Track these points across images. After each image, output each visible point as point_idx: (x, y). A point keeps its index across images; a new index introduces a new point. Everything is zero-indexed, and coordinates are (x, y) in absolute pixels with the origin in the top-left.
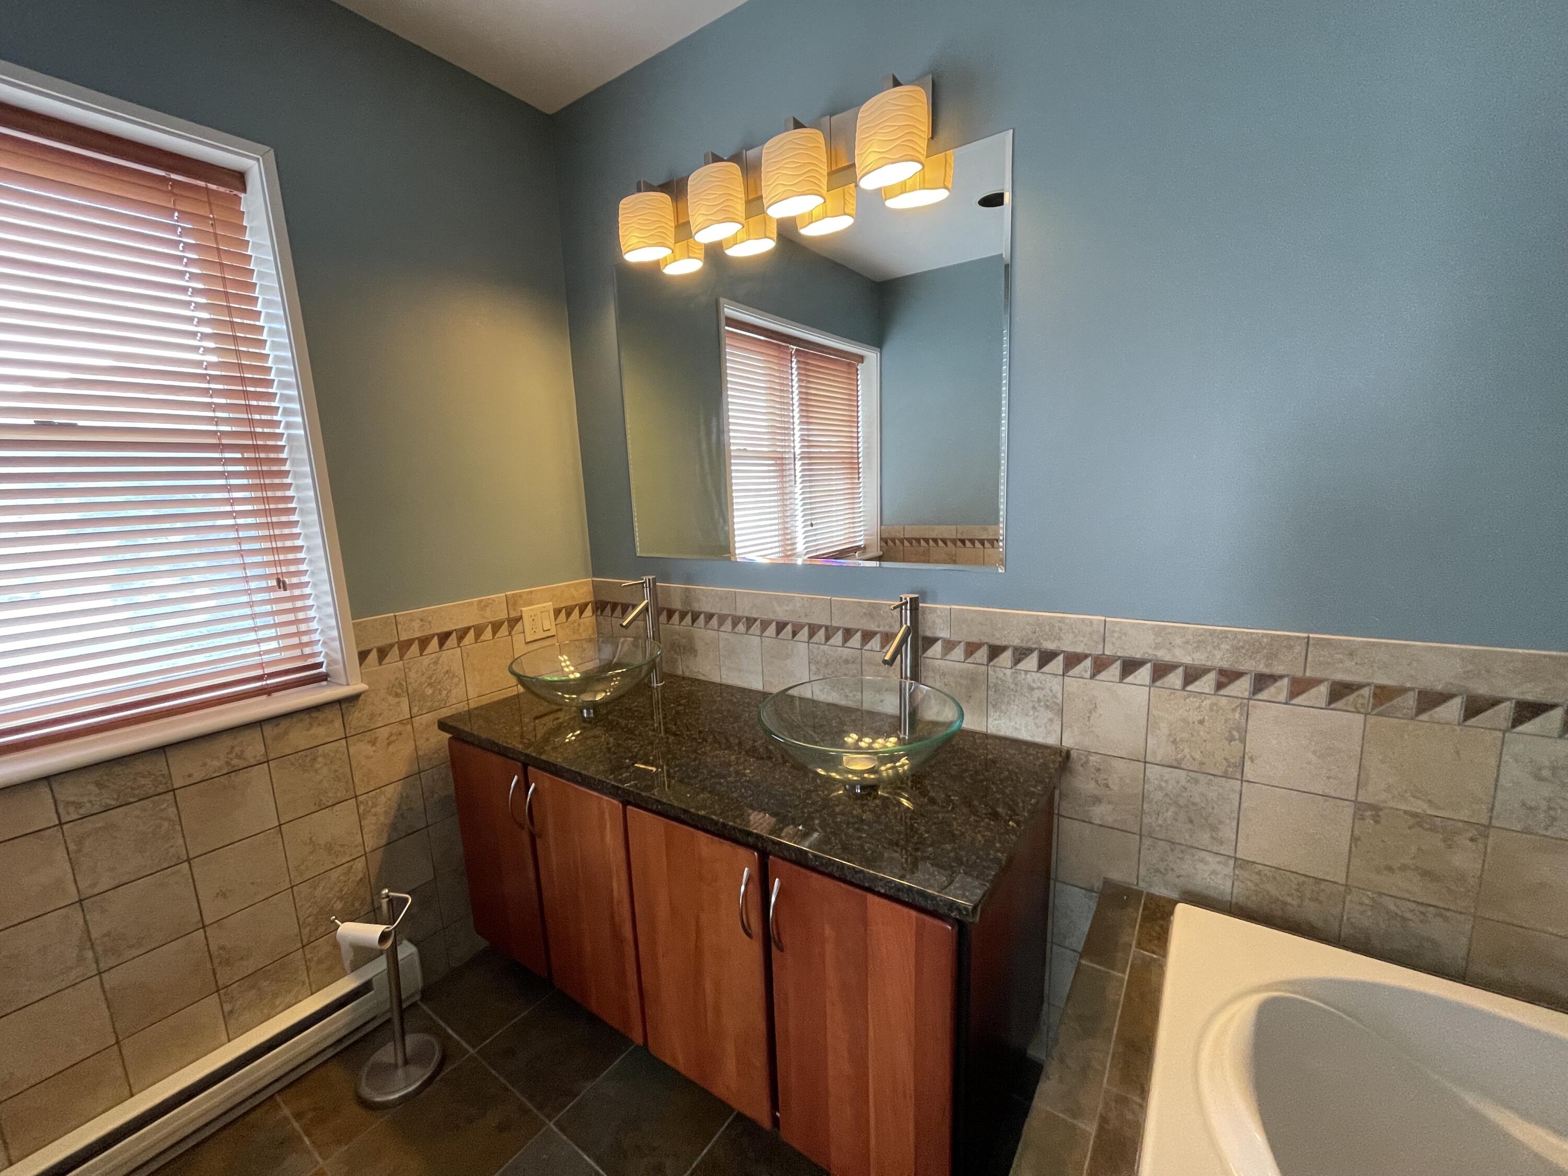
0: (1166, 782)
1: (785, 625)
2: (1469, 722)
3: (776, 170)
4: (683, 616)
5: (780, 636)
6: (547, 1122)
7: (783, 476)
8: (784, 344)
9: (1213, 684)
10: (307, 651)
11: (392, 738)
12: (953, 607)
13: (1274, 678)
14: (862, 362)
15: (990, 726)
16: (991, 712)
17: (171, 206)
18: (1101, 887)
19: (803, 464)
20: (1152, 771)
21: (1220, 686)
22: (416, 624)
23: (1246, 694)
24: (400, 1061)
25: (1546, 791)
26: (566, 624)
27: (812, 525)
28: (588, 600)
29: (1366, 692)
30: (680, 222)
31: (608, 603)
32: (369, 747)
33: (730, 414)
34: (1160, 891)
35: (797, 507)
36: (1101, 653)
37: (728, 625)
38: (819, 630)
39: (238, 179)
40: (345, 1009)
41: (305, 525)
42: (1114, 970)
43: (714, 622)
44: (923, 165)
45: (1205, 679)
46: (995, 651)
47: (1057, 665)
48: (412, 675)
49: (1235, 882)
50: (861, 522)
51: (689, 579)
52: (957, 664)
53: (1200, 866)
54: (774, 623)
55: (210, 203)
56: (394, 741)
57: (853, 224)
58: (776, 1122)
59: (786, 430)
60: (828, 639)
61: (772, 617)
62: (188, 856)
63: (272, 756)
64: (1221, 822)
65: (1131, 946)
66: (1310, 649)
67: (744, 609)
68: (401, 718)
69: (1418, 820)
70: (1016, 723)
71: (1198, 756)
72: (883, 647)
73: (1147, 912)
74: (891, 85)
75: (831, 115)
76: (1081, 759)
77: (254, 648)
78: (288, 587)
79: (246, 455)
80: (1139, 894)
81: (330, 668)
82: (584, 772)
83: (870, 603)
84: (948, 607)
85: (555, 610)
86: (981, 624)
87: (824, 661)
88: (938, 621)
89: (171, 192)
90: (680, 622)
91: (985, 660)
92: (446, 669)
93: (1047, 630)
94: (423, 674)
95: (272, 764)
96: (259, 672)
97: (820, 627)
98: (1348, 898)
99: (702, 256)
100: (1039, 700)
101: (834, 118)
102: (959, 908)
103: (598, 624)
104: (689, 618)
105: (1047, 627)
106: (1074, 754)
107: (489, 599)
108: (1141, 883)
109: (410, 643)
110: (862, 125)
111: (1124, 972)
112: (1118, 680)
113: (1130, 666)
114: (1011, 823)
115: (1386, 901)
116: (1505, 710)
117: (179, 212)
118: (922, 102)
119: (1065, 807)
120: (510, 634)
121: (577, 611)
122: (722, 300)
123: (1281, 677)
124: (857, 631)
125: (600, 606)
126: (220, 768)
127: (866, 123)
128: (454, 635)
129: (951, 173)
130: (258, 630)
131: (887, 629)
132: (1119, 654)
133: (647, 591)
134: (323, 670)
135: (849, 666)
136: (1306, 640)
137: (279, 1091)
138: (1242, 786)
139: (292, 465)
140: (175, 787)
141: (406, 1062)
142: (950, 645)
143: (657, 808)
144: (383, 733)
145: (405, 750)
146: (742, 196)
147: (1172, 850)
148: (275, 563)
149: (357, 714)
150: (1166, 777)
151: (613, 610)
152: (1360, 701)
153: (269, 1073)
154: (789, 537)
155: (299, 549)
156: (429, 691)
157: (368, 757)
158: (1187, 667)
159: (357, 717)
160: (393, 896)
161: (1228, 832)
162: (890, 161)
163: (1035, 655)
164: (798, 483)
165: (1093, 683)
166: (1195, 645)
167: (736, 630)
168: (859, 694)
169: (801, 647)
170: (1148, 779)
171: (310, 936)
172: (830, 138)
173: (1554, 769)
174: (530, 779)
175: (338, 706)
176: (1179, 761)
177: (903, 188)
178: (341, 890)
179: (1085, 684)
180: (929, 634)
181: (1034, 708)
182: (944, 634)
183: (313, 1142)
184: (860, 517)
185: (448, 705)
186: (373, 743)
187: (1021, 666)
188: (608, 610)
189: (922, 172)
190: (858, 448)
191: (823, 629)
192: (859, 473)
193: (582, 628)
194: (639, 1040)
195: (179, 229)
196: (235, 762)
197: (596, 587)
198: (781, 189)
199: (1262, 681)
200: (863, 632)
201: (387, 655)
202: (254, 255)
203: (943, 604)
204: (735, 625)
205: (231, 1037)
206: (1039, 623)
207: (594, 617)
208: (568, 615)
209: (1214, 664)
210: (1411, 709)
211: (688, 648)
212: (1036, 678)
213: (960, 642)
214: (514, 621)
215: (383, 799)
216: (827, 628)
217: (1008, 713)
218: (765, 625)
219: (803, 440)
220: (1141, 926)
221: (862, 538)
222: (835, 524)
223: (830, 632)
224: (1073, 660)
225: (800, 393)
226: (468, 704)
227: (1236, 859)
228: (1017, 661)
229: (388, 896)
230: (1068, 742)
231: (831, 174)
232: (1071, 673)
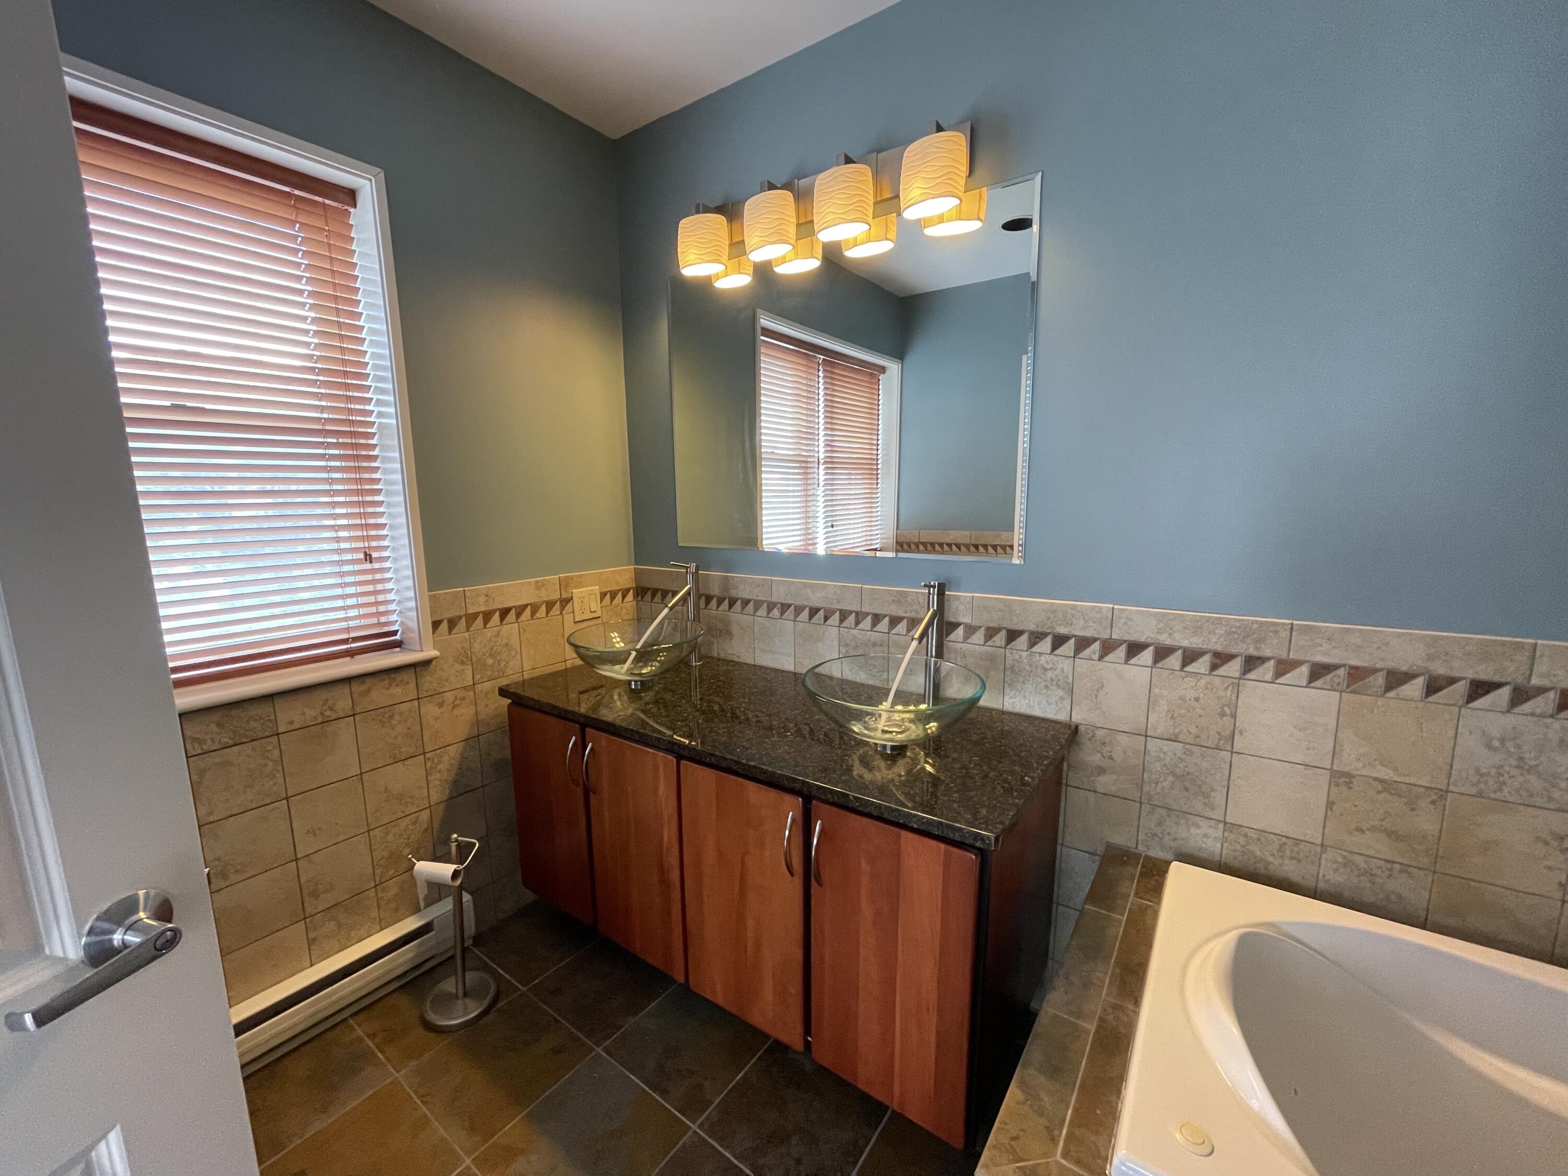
0: (1164, 753)
1: (817, 610)
2: (1431, 699)
3: (829, 199)
4: (720, 601)
5: (812, 621)
6: (596, 1048)
7: (808, 479)
8: (812, 354)
9: (1208, 665)
10: (383, 619)
11: (457, 702)
12: (975, 595)
13: (1262, 660)
14: (884, 373)
15: (1006, 704)
16: (1007, 690)
17: (293, 218)
18: (1103, 851)
19: (826, 468)
20: (1153, 745)
21: (1214, 667)
22: (482, 599)
23: (1237, 674)
24: (460, 993)
25: (1497, 758)
26: (610, 608)
27: (832, 526)
28: (631, 586)
29: (1341, 672)
30: (734, 241)
31: (648, 589)
32: (437, 708)
33: (762, 418)
34: (1156, 853)
35: (818, 509)
36: (1108, 637)
37: (763, 612)
38: (849, 616)
39: (351, 196)
40: (408, 946)
41: (389, 505)
42: (1114, 913)
43: (751, 606)
44: (961, 200)
45: (1201, 660)
46: (1013, 635)
47: (1068, 648)
48: (477, 646)
49: (1224, 844)
50: (877, 525)
51: (728, 566)
52: (977, 647)
53: (1193, 830)
54: (808, 609)
55: (326, 217)
56: (458, 705)
57: (892, 249)
58: (808, 1045)
59: (811, 435)
60: (857, 623)
61: (805, 603)
62: (287, 794)
63: (358, 710)
64: (1213, 790)
65: (1129, 896)
66: (1294, 633)
67: (779, 596)
68: (466, 684)
69: (1386, 786)
70: (1030, 701)
71: (1193, 729)
72: (909, 630)
73: (1144, 870)
74: (935, 129)
75: (879, 151)
76: (1088, 733)
77: (341, 614)
78: (373, 561)
79: (340, 440)
80: (1137, 856)
81: (404, 636)
82: (641, 731)
83: (898, 591)
84: (971, 595)
85: (600, 593)
86: (1000, 610)
87: (853, 644)
88: (961, 607)
89: (294, 206)
90: (718, 607)
91: (1003, 643)
92: (505, 641)
93: (1060, 616)
94: (485, 646)
95: (357, 717)
96: (344, 636)
97: (851, 612)
98: (1324, 856)
99: (751, 272)
100: (1052, 680)
101: (880, 155)
102: (983, 838)
103: (639, 610)
104: (726, 604)
105: (1060, 613)
106: (1082, 728)
107: (544, 580)
108: (1140, 848)
109: (475, 616)
110: (908, 164)
111: (1123, 915)
112: (1123, 662)
113: (1134, 649)
114: (1026, 778)
115: (1359, 860)
116: (1461, 688)
117: (301, 224)
118: (961, 145)
119: (1073, 778)
120: (561, 613)
121: (620, 595)
122: (759, 311)
123: (1268, 659)
124: (885, 616)
125: (641, 592)
126: (316, 718)
127: (912, 162)
128: (513, 611)
129: (984, 206)
130: (346, 598)
131: (913, 615)
132: (1125, 638)
133: (690, 577)
134: (398, 637)
135: (877, 648)
136: (1290, 626)
137: (352, 1016)
138: (1232, 757)
139: (381, 450)
140: (280, 732)
141: (466, 995)
142: (971, 630)
143: (710, 760)
144: (449, 697)
145: (466, 712)
146: (794, 220)
147: (1169, 816)
148: (363, 538)
149: (428, 678)
150: (1165, 749)
151: (653, 596)
152: (1336, 680)
153: (343, 998)
154: (811, 537)
155: (383, 526)
156: (490, 661)
157: (437, 718)
158: (1185, 650)
159: (429, 681)
160: (461, 841)
161: (1219, 799)
162: (931, 196)
163: (1049, 639)
164: (821, 486)
165: (1101, 665)
166: (1192, 630)
167: (771, 615)
168: (886, 674)
169: (832, 631)
170: (1149, 751)
171: (381, 877)
172: (876, 174)
173: (1502, 741)
174: (587, 738)
175: (413, 670)
176: (1176, 736)
177: (941, 219)
178: (409, 838)
179: (1093, 665)
180: (952, 619)
181: (1046, 687)
182: (966, 619)
183: (386, 1058)
184: (877, 521)
185: (505, 675)
186: (441, 705)
187: (1036, 649)
188: (648, 596)
189: (958, 207)
190: (877, 455)
191: (854, 614)
192: (877, 479)
193: (624, 611)
194: (681, 979)
195: (300, 239)
196: (328, 713)
197: (637, 573)
198: (832, 217)
199: (1251, 663)
200: (890, 617)
201: (456, 625)
202: (359, 263)
203: (967, 592)
204: (770, 610)
205: (313, 963)
206: (1053, 610)
207: (635, 603)
208: (612, 598)
209: (1209, 647)
210: (1381, 687)
211: (725, 632)
212: (1049, 660)
213: (981, 627)
214: (566, 601)
215: (446, 758)
216: (857, 613)
217: (1022, 692)
218: (799, 610)
219: (827, 445)
220: (1138, 881)
221: (878, 541)
222: (852, 527)
223: (860, 617)
224: (1083, 643)
225: (826, 400)
226: (523, 675)
227: (1225, 823)
228: (1032, 644)
229: (457, 841)
230: (1076, 718)
231: (876, 203)
232: (1081, 655)
